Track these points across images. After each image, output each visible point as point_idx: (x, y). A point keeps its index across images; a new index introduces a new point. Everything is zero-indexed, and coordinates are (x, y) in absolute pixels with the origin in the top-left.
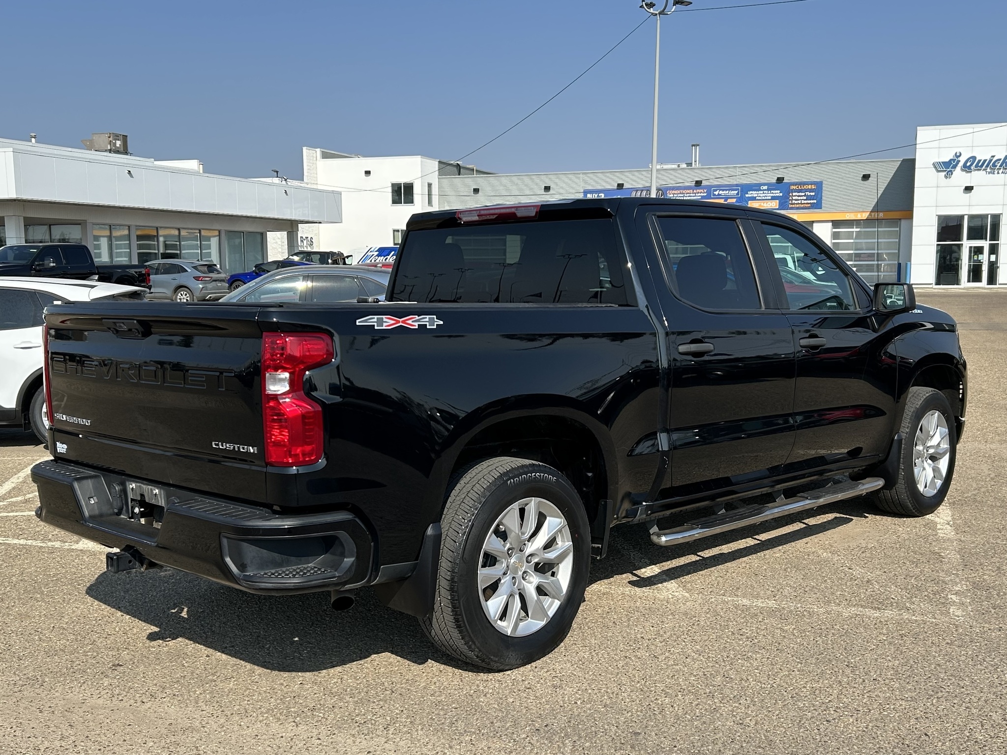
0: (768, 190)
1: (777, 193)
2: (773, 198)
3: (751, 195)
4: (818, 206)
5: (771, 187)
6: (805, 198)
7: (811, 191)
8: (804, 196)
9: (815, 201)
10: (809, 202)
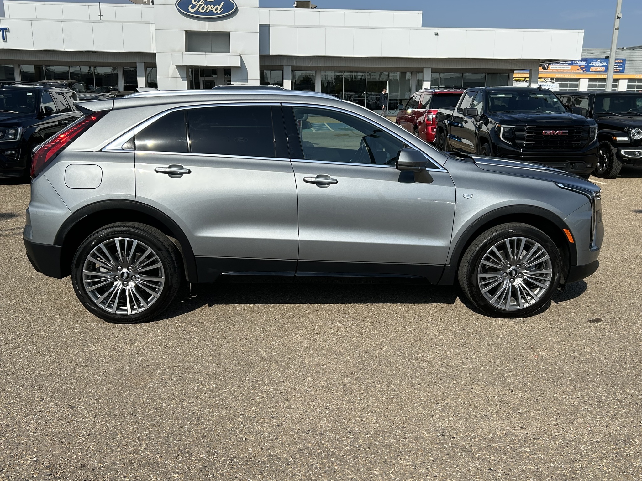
0: (601, 62)
1: (605, 64)
2: (602, 66)
3: (592, 64)
4: (623, 71)
5: (602, 61)
6: (617, 67)
7: (620, 63)
8: (617, 66)
9: (622, 69)
10: (619, 69)
